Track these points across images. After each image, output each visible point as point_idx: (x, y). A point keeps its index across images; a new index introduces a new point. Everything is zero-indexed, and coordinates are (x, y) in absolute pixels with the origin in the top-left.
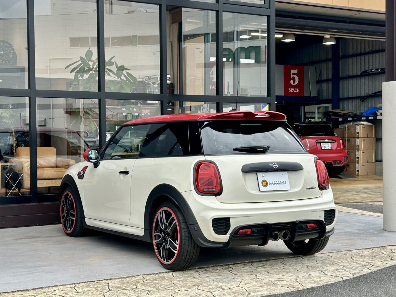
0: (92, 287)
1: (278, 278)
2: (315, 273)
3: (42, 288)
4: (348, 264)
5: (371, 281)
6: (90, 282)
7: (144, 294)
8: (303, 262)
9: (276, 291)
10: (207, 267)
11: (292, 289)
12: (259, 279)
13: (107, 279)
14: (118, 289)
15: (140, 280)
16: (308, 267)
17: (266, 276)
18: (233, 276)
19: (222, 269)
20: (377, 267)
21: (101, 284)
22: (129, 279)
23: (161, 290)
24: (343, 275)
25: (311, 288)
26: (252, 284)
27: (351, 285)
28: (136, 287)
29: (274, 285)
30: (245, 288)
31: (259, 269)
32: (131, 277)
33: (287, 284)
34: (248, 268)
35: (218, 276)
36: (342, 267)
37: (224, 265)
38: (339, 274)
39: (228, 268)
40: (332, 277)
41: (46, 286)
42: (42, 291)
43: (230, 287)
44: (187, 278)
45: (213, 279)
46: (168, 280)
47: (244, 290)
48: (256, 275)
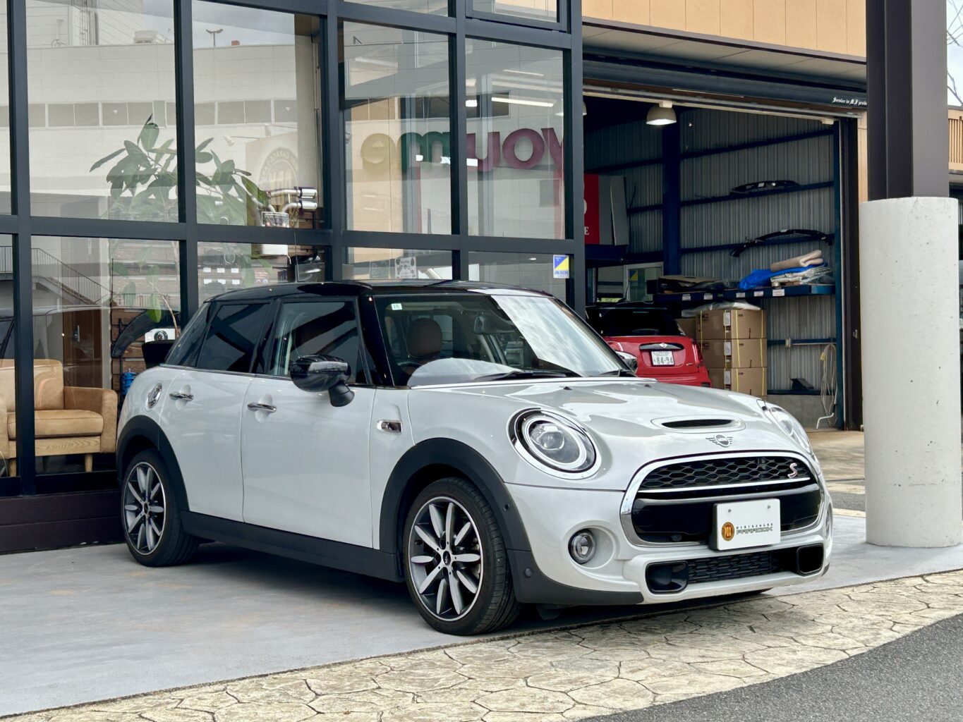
0: (270, 688)
1: (700, 656)
2: (777, 641)
3: (145, 695)
4: (839, 621)
5: (913, 657)
6: (256, 677)
7: (407, 701)
8: (736, 619)
9: (712, 685)
10: (520, 636)
11: (750, 682)
12: (656, 660)
13: (296, 670)
14: (336, 692)
15: (377, 668)
16: (751, 629)
17: (671, 653)
18: (593, 653)
19: (556, 638)
21: (287, 680)
22: (348, 668)
23: (443, 691)
24: (843, 644)
25: (788, 676)
26: (648, 672)
27: (875, 667)
28: (375, 686)
29: (699, 671)
30: (637, 682)
31: (646, 637)
32: (350, 662)
33: (730, 670)
35: (557, 654)
36: (830, 627)
37: (557, 629)
39: (569, 637)
40: (820, 651)
41: (153, 690)
42: (149, 701)
43: (602, 679)
44: (486, 660)
45: (551, 662)
46: (445, 668)
47: (638, 685)
48: (646, 651)
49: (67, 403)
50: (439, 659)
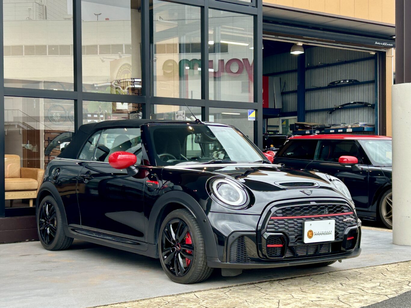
2: (354, 291)
4: (383, 281)
10: (231, 287)
12: (296, 300)
16: (342, 284)
18: (266, 296)
29: (317, 305)
33: (332, 305)
34: (277, 287)
35: (248, 296)
36: (379, 284)
37: (248, 284)
38: (381, 292)
39: (254, 287)
44: (214, 298)
45: (246, 300)
46: (195, 302)
49: (22, 176)
50: (192, 298)
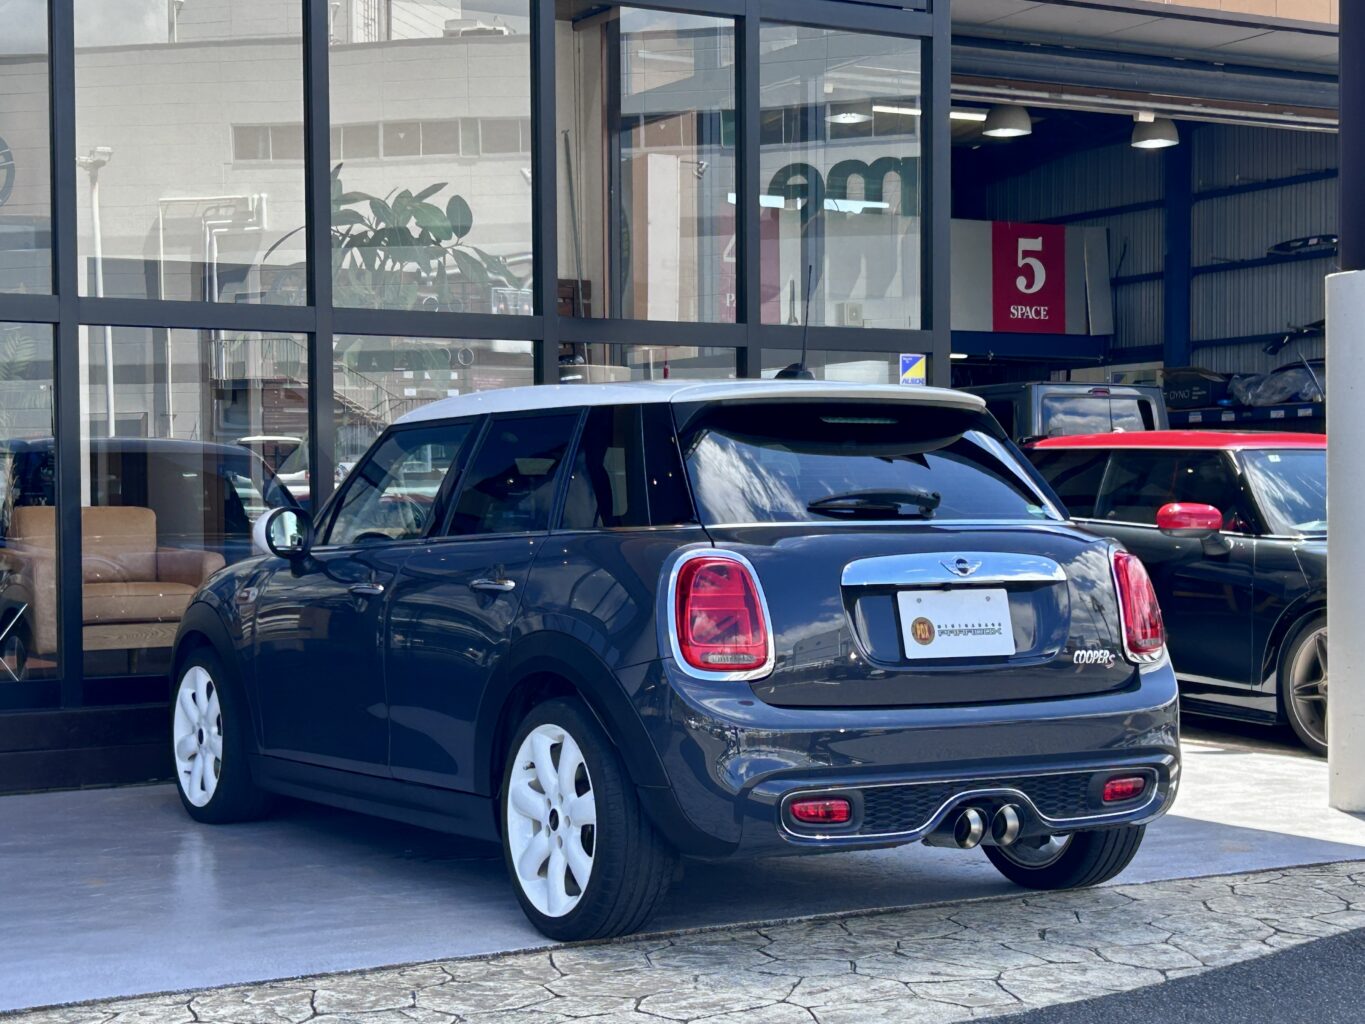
0: (256, 1002)
1: (932, 974)
2: (1068, 954)
4: (1189, 924)
5: (1267, 986)
6: (248, 984)
8: (1029, 917)
10: (678, 935)
11: (980, 1012)
12: (859, 977)
13: (311, 976)
14: (346, 1011)
15: (431, 977)
16: (1042, 934)
17: (889, 966)
18: (770, 965)
19: (735, 938)
20: (1293, 936)
21: (287, 991)
22: (390, 977)
23: (504, 1013)
24: (1168, 962)
25: (1047, 1008)
26: (833, 995)
27: (1195, 998)
28: (411, 1002)
30: (808, 1009)
31: (868, 942)
32: (399, 967)
33: (964, 995)
34: (826, 938)
35: (714, 964)
36: (1167, 935)
37: (741, 927)
38: (1154, 958)
39: (754, 938)
40: (1127, 970)
43: (755, 1003)
44: (601, 971)
45: (698, 976)
46: (533, 979)
47: (806, 1015)
48: (851, 962)
